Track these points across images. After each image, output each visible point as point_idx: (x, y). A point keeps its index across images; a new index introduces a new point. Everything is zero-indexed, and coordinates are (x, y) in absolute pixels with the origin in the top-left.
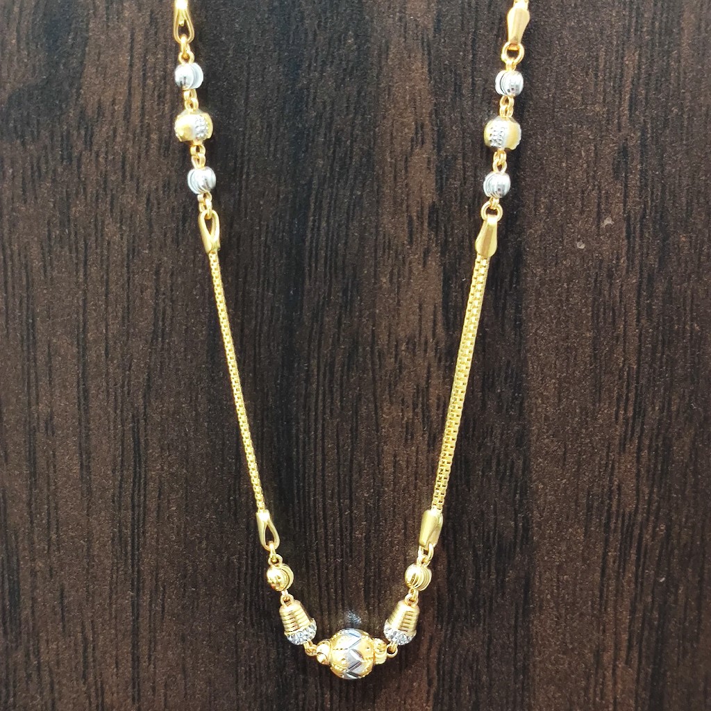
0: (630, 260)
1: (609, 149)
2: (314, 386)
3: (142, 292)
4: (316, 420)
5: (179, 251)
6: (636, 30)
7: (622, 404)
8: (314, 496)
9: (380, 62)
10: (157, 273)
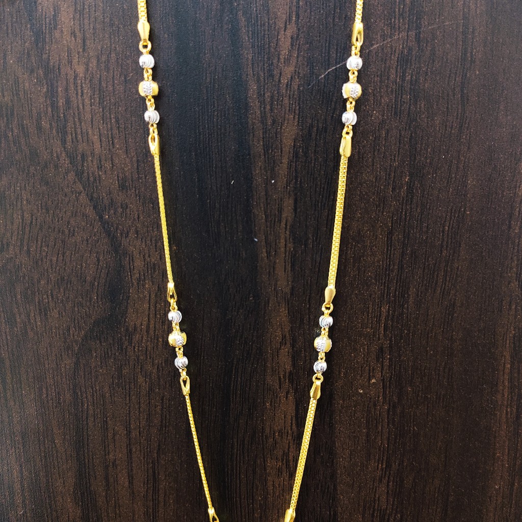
0: (384, 398)
1: (374, 348)
2: (236, 450)
3: (155, 408)
4: (236, 465)
5: (172, 390)
6: (387, 295)
7: (380, 462)
8: (236, 498)
9: (265, 308)
10: (162, 400)
